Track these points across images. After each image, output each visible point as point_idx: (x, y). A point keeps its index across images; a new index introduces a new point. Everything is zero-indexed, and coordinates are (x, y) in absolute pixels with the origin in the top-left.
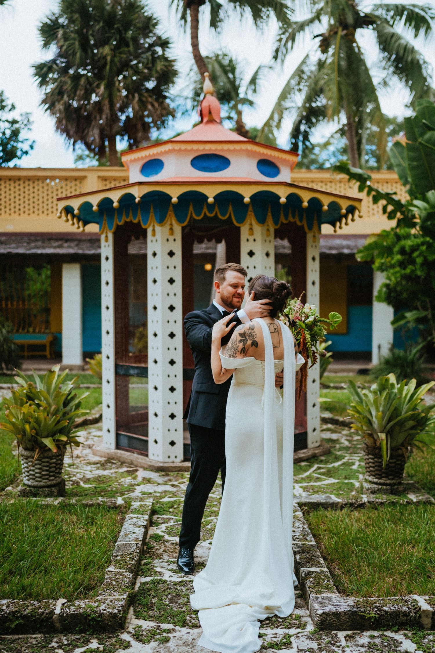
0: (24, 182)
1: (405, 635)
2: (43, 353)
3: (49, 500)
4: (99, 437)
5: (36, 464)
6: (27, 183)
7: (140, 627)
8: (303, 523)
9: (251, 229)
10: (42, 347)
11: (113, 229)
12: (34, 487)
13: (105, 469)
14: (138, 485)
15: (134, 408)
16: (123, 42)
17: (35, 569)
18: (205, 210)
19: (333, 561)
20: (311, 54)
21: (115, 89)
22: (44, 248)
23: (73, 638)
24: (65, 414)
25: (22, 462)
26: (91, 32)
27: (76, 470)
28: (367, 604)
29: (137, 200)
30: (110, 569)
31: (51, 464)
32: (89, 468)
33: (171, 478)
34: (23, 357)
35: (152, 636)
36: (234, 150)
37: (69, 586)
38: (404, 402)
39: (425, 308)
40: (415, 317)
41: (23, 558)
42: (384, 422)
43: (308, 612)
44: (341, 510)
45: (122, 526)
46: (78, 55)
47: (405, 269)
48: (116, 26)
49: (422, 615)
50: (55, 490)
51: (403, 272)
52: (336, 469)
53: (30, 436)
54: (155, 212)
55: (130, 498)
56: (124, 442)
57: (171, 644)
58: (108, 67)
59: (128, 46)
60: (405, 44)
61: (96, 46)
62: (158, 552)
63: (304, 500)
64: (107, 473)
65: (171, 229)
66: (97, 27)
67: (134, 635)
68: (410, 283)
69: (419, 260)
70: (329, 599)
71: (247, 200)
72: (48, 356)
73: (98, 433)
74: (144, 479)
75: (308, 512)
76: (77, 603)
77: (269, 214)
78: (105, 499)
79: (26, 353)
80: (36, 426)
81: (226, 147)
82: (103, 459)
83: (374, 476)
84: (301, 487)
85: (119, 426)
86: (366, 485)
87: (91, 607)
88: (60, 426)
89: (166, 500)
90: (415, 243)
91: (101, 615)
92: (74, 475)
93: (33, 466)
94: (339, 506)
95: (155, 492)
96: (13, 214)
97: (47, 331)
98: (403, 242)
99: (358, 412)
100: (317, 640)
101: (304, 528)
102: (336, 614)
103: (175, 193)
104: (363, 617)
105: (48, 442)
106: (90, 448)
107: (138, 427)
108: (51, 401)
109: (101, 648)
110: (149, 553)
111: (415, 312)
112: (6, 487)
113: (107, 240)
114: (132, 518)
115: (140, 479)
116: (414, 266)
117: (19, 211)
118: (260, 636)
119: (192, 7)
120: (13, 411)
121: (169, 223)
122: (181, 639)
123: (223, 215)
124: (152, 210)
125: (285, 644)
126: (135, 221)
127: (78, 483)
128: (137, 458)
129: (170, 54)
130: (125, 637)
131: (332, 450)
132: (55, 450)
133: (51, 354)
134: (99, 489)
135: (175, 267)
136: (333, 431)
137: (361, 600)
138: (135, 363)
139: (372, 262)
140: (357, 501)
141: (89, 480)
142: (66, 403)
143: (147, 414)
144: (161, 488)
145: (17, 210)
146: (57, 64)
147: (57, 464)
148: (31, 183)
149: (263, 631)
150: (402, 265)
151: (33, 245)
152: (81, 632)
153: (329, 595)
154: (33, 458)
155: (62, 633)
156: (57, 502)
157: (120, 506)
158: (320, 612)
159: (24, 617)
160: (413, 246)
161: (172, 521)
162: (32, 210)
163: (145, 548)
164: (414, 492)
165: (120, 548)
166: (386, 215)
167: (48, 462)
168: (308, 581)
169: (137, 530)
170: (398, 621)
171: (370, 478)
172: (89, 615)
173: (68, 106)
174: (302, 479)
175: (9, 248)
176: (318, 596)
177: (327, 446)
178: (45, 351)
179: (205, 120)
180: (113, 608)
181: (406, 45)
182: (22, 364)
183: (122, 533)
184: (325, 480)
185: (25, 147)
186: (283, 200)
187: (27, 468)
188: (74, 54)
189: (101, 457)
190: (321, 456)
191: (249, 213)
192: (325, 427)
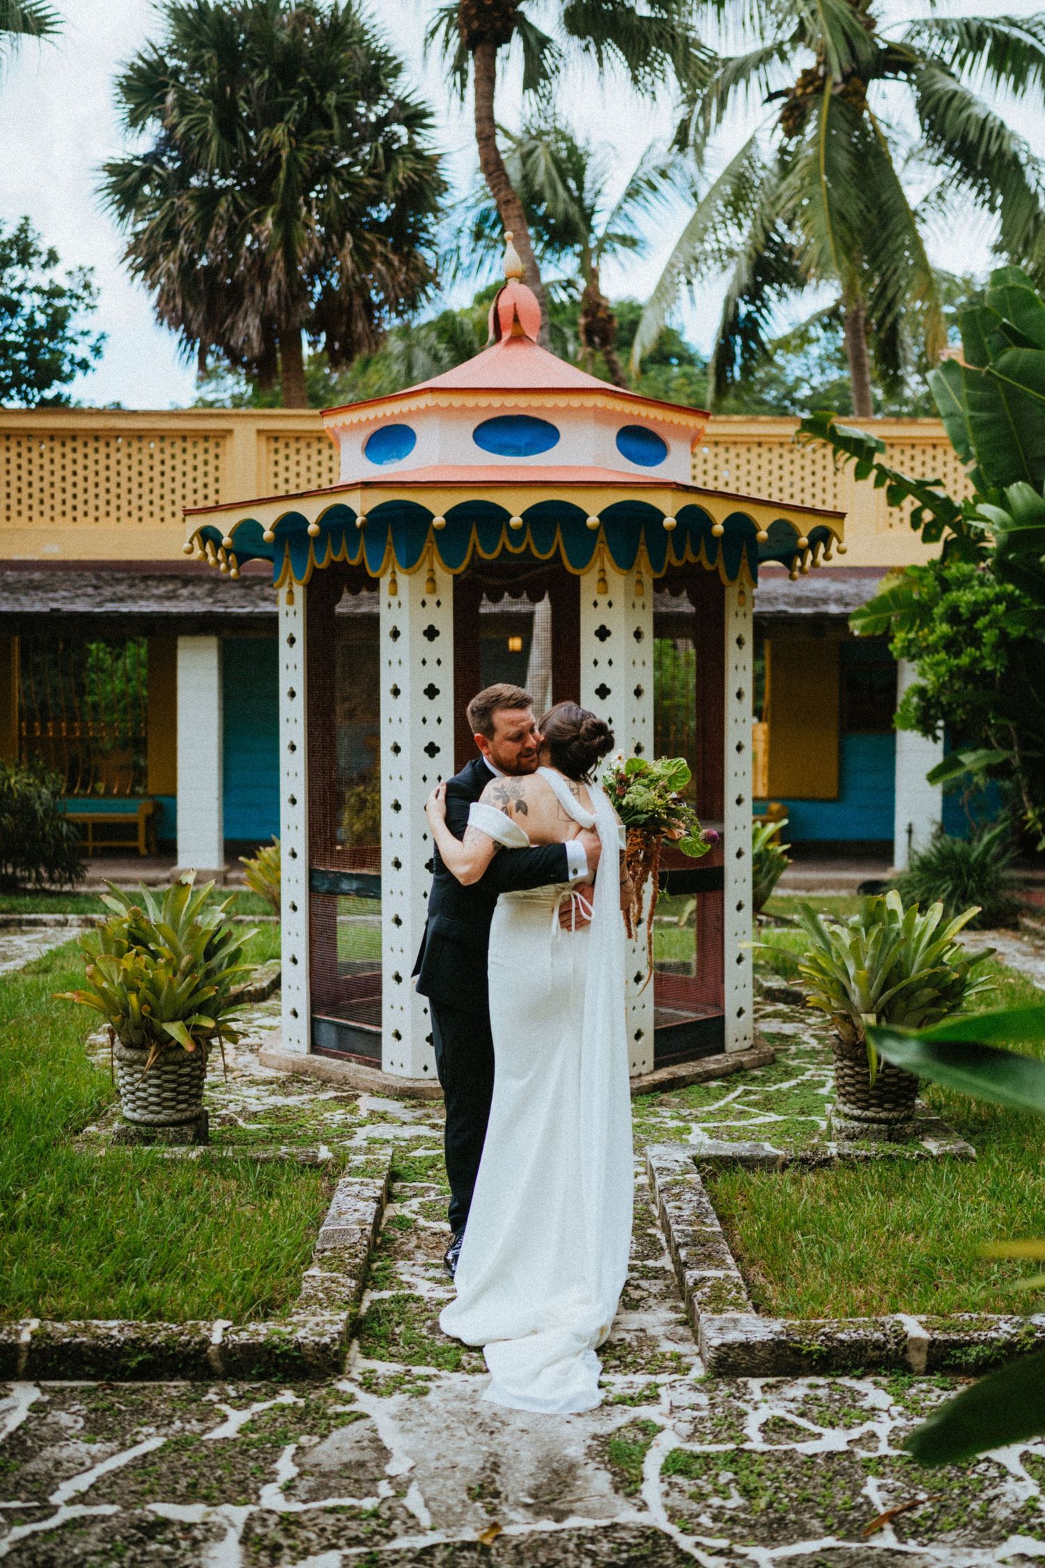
0: (86, 444)
1: (875, 1383)
2: (132, 844)
3: (179, 1151)
4: (271, 1028)
5: (150, 1077)
6: (92, 445)
7: (373, 1371)
8: (701, 1194)
9: (603, 580)
10: (128, 830)
11: (306, 578)
12: (147, 1124)
13: (288, 1095)
14: (361, 1126)
15: (349, 966)
16: (316, 117)
17: (163, 1274)
18: (504, 539)
19: (752, 1262)
20: (763, 137)
21: (299, 224)
22: (133, 598)
23: (247, 1387)
24: (209, 974)
25: (120, 1073)
26: (242, 93)
27: (227, 1097)
28: (807, 1329)
29: (359, 521)
30: (311, 1272)
31: (181, 1076)
32: (253, 1091)
33: (430, 1111)
34: (84, 853)
35: (396, 1385)
36: (569, 409)
37: (234, 1300)
38: (916, 950)
39: (1006, 743)
40: (983, 763)
41: (137, 1253)
42: (873, 992)
43: (696, 1349)
44: (782, 1171)
45: (329, 1200)
46: (214, 145)
47: (958, 655)
48: (300, 79)
49: (911, 1347)
50: (189, 1131)
51: (954, 662)
52: (784, 1095)
53: (138, 1018)
54: (396, 543)
55: (345, 1148)
56: (328, 1036)
57: (433, 1398)
58: (282, 175)
59: (329, 126)
60: (983, 116)
61: (251, 123)
62: (405, 1248)
63: (704, 1152)
64: (292, 1101)
65: (432, 580)
66: (258, 82)
67: (361, 1385)
68: (970, 687)
69: (989, 636)
70: (735, 1321)
71: (593, 521)
72: (143, 851)
73: (268, 1021)
74: (372, 1113)
75: (714, 1175)
76: (252, 1327)
77: (642, 548)
78: (293, 1150)
79: (90, 844)
80: (150, 996)
81: (550, 401)
82: (282, 1075)
83: (853, 1103)
84: (704, 1130)
85: (316, 1004)
86: (838, 1123)
87: (279, 1333)
88: (198, 999)
89: (420, 1153)
90: (981, 597)
91: (299, 1346)
92: (224, 1107)
93: (144, 1081)
94: (779, 1163)
95: (396, 1138)
96: (58, 519)
97: (140, 790)
98: (954, 595)
99: (821, 970)
100: (709, 1391)
101: (700, 1203)
102: (746, 1347)
103: (439, 506)
104: (797, 1352)
105: (175, 1030)
106: (252, 1051)
107: (359, 1006)
108: (180, 946)
109: (301, 1402)
110: (386, 1249)
111: (982, 752)
112: (86, 1124)
113: (291, 601)
114: (351, 1184)
115: (364, 1113)
116: (978, 648)
117: (73, 513)
118: (601, 1386)
119: (479, 49)
120: (101, 966)
121: (426, 566)
122: (450, 1390)
123: (543, 548)
124: (390, 538)
125: (647, 1398)
126: (354, 562)
127: (232, 1122)
128: (357, 1071)
129: (427, 142)
130: (344, 1386)
131: (779, 1056)
132: (189, 1047)
133: (148, 846)
134: (278, 1133)
135: (439, 662)
136: (786, 1018)
137: (797, 1323)
138: (353, 866)
139: (888, 637)
140: (815, 1153)
141: (255, 1114)
142: (210, 952)
143: (378, 979)
144: (409, 1132)
145: (68, 508)
146: (162, 165)
147: (193, 1077)
148: (101, 445)
149: (605, 1378)
150: (951, 646)
151: (107, 592)
152: (260, 1377)
153: (736, 1315)
154: (144, 1064)
155: (225, 1379)
156: (195, 1153)
157: (325, 1163)
158: (716, 1342)
159: (153, 1349)
160: (976, 603)
161: (432, 1193)
162: (103, 509)
163: (379, 1240)
164: (936, 1137)
165: (328, 1237)
166: (920, 532)
167: (174, 1072)
168: (698, 1293)
169: (361, 1205)
170: (864, 1360)
171: (846, 1109)
172: (276, 1347)
173: (187, 266)
174: (710, 1113)
175: (53, 600)
176: (716, 1316)
177: (768, 1048)
178: (135, 838)
179: (506, 335)
180: (322, 1335)
181: (985, 120)
182: (85, 867)
183: (332, 1211)
184: (758, 1116)
185: (81, 351)
186: (670, 521)
187: (132, 1084)
188: (204, 142)
189: (279, 1069)
190: (754, 1068)
191: (599, 545)
192: (769, 1009)
